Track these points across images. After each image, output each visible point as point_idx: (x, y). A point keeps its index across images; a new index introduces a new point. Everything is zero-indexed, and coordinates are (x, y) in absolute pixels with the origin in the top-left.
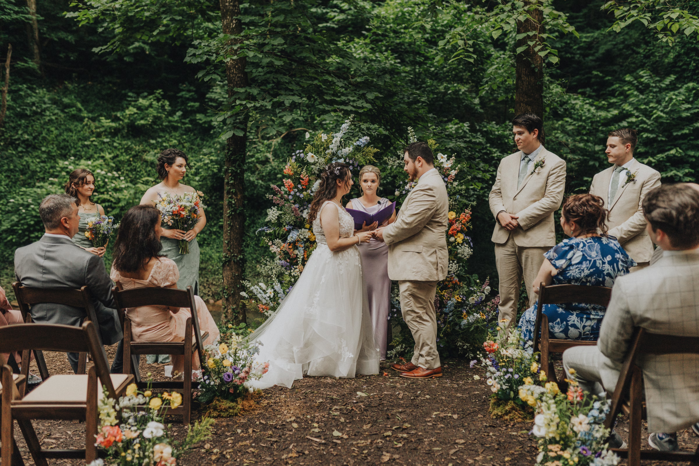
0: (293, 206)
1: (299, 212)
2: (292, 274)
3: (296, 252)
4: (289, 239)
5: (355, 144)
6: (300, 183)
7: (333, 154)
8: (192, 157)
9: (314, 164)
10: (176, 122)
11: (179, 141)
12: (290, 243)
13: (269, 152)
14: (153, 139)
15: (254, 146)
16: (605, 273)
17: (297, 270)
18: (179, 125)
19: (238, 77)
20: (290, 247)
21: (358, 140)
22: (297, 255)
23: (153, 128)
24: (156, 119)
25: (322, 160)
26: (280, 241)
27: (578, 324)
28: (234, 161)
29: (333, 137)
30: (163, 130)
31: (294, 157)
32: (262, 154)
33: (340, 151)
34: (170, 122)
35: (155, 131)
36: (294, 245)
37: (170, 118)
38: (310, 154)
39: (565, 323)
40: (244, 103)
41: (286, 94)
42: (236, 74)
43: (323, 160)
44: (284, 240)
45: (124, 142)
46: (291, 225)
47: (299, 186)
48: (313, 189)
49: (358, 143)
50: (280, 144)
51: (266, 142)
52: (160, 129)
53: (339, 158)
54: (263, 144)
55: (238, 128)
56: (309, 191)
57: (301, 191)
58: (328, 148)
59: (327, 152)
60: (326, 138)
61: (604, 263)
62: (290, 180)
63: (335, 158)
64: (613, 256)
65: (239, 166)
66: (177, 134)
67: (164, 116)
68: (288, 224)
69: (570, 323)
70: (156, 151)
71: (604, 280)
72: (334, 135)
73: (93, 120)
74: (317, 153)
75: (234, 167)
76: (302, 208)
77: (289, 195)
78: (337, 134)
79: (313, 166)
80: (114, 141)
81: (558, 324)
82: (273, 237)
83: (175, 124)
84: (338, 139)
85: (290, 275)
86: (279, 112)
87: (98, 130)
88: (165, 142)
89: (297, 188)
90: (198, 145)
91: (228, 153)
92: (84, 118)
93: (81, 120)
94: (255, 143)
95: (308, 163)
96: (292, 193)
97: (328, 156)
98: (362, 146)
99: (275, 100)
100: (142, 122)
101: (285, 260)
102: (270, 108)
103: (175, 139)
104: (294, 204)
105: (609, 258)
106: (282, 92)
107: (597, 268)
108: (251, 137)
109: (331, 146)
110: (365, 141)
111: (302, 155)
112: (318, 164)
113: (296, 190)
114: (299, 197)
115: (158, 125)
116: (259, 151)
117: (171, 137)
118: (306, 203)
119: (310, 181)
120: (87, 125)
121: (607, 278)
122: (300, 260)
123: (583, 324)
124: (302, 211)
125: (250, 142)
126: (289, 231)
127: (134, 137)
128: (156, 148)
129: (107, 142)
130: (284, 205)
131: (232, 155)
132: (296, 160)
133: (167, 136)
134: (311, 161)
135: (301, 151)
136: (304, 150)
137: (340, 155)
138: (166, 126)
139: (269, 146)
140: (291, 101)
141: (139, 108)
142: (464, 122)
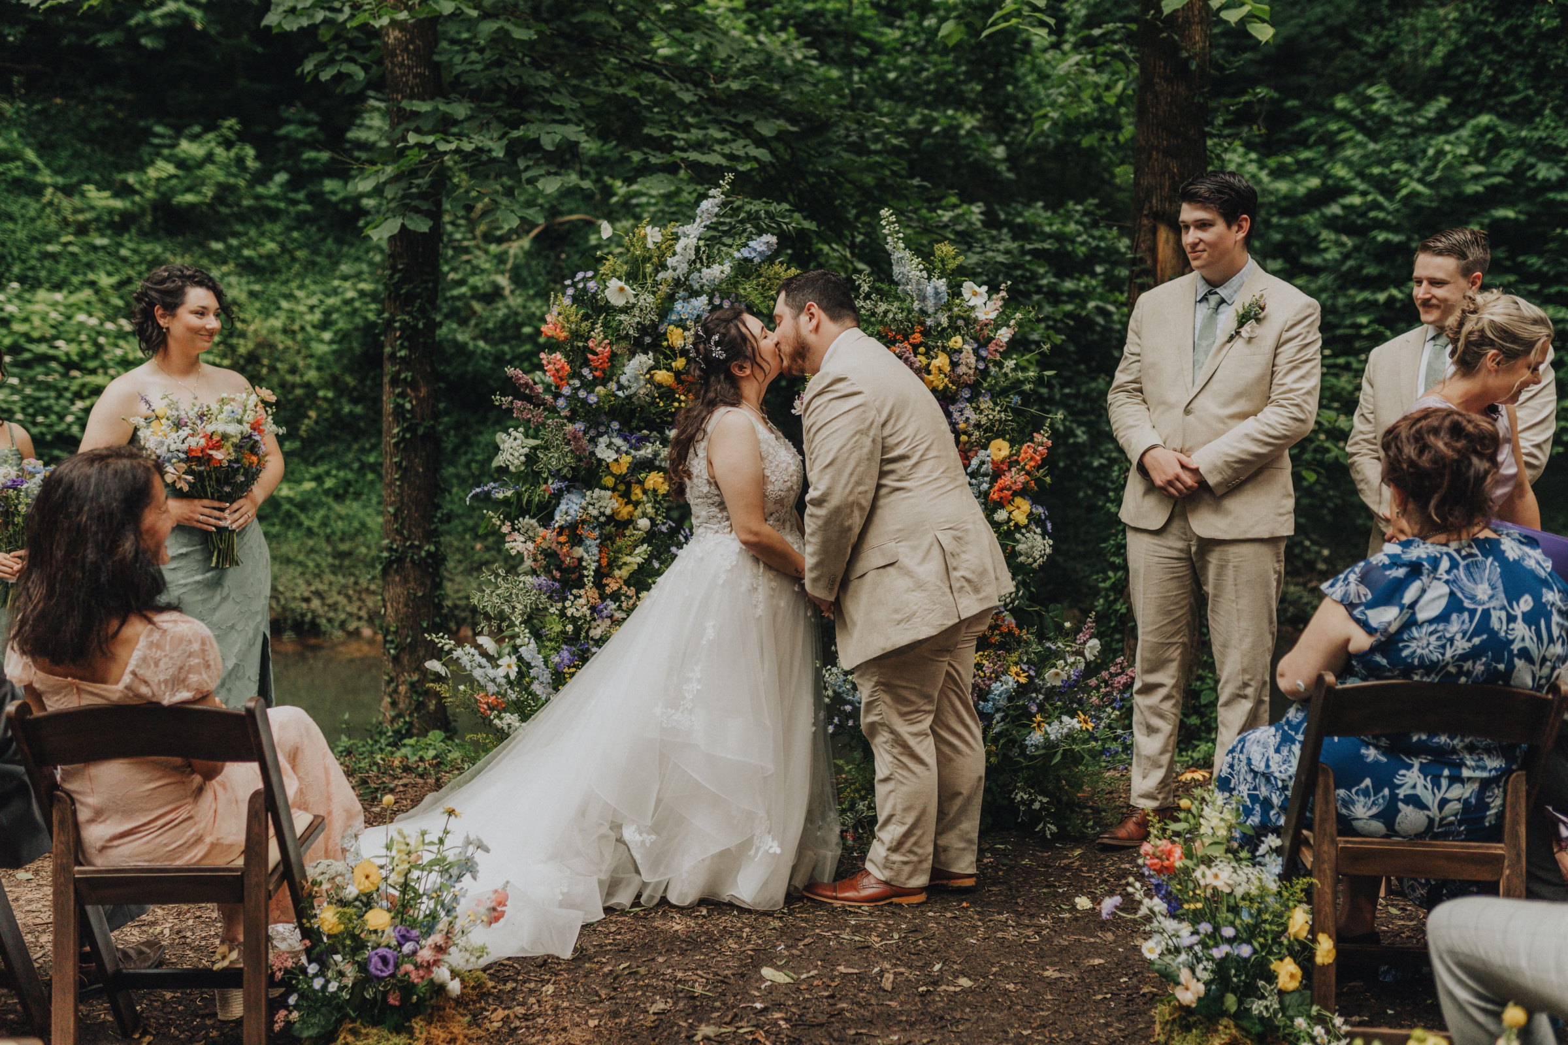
0: (570, 427)
1: (585, 442)
2: (569, 612)
3: (579, 551)
4: (559, 519)
5: (737, 255)
6: (586, 363)
7: (677, 283)
8: (315, 282)
9: (626, 310)
10: (274, 197)
11: (282, 245)
12: (561, 527)
13: (502, 272)
14: (217, 239)
15: (465, 257)
16: (1515, 647)
17: (583, 601)
18: (282, 205)
19: (416, 76)
20: (562, 539)
21: (745, 245)
22: (581, 559)
23: (217, 212)
24: (225, 191)
25: (647, 300)
26: (534, 522)
27: (1427, 796)
28: (409, 299)
29: (677, 238)
30: (243, 217)
31: (570, 291)
32: (485, 277)
33: (696, 275)
34: (258, 197)
35: (223, 221)
36: (573, 532)
37: (260, 189)
38: (614, 284)
39: (1386, 791)
40: (429, 140)
41: (543, 121)
42: (410, 68)
43: (650, 298)
44: (546, 519)
45: (145, 247)
46: (564, 478)
47: (585, 371)
48: (623, 380)
49: (745, 253)
50: (528, 254)
51: (493, 248)
52: (234, 215)
53: (695, 294)
54: (486, 252)
55: (417, 210)
56: (613, 386)
57: (589, 386)
58: (664, 267)
59: (661, 276)
60: (659, 239)
61: (1511, 619)
62: (558, 356)
63: (682, 293)
64: (1537, 598)
65: (422, 310)
66: (277, 228)
67: (242, 183)
68: (557, 475)
69: (1401, 793)
70: (225, 269)
71: (1511, 667)
72: (680, 230)
73: (68, 191)
74: (633, 276)
75: (409, 313)
76: (592, 433)
77: (557, 396)
78: (688, 228)
79: (623, 317)
80: (120, 245)
81: (1366, 793)
82: (514, 510)
83: (272, 203)
84: (692, 242)
85: (562, 613)
86: (527, 168)
87: (81, 217)
88: (246, 246)
89: (581, 377)
90: (329, 255)
91: (391, 276)
92: (45, 186)
93: (37, 191)
94: (466, 250)
95: (608, 309)
96: (566, 391)
97: (664, 289)
98: (757, 260)
99: (515, 134)
100: (190, 198)
101: (547, 571)
102: (501, 155)
103: (273, 240)
104: (571, 419)
105: (1526, 603)
106: (535, 114)
107: (1493, 634)
108: (458, 236)
109: (670, 261)
110: (764, 248)
111: (592, 285)
112: (636, 312)
113: (577, 383)
114: (584, 402)
115: (229, 206)
116: (476, 270)
117: (263, 234)
118: (604, 418)
119: (613, 356)
120: (51, 203)
121: (1519, 663)
122: (590, 573)
123: (1439, 796)
124: (593, 441)
125: (454, 248)
126: (558, 496)
127: (171, 233)
128: (225, 262)
129: (104, 248)
130: (544, 424)
131: (402, 281)
132: (575, 299)
133: (253, 233)
134: (618, 301)
135: (590, 274)
136: (596, 271)
137: (696, 287)
138: (250, 208)
139: (501, 259)
140: (558, 138)
141: (181, 164)
142: (971, 202)
